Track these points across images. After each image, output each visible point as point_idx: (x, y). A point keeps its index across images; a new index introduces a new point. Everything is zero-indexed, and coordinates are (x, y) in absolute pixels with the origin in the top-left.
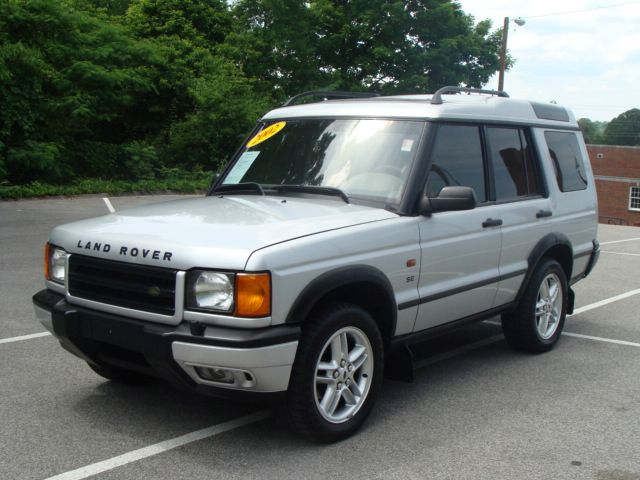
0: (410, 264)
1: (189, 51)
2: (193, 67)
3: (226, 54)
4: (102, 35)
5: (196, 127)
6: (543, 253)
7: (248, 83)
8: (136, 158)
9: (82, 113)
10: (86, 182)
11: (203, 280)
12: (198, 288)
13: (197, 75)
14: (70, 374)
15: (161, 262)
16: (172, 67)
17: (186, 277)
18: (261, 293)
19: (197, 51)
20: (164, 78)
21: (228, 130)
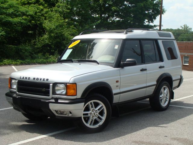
0: (117, 82)
1: (42, 10)
2: (44, 16)
3: (56, 11)
4: (9, 5)
5: (46, 39)
6: (162, 79)
7: (65, 22)
8: (24, 51)
9: (2, 34)
10: (5, 60)
11: (57, 86)
12: (56, 88)
13: (45, 19)
14: (16, 119)
15: (45, 81)
16: (36, 16)
17: (53, 85)
18: (74, 89)
19: (45, 10)
20: (33, 21)
21: (58, 40)
